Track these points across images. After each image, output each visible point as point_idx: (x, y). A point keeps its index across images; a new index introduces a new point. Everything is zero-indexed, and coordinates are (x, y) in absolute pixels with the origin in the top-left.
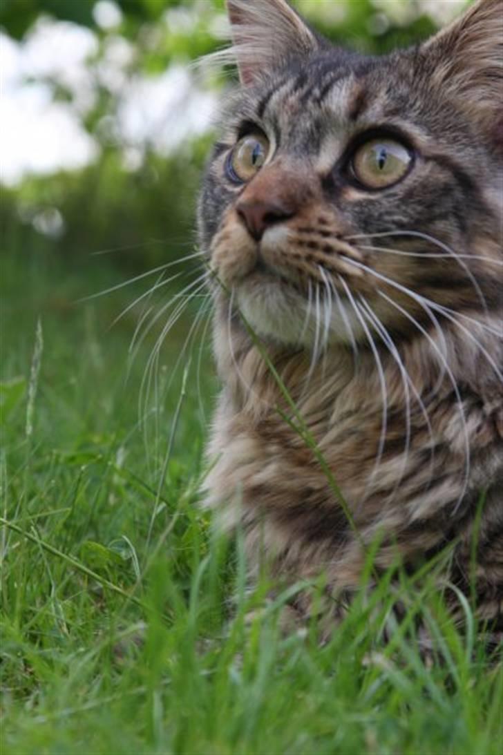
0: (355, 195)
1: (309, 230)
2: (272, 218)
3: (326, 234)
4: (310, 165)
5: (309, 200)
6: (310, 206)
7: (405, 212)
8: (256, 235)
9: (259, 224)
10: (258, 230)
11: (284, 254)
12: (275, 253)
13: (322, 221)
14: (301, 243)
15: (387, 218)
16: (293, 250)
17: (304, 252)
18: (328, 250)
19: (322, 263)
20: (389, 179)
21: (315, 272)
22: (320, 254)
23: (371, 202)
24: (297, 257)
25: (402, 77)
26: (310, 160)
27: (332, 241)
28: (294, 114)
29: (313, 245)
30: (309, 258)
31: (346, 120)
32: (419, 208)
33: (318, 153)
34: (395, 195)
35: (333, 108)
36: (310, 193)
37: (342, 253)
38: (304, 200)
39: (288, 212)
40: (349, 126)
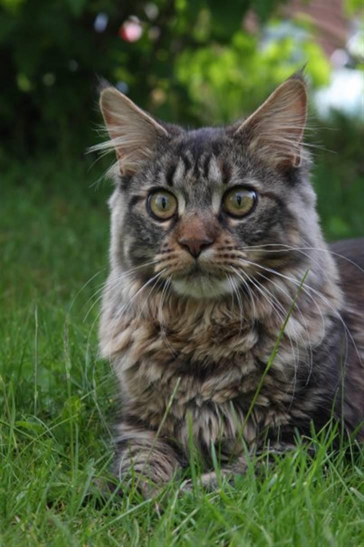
0: (234, 222)
1: (222, 249)
2: (205, 246)
3: (230, 248)
4: (211, 211)
5: (218, 232)
6: (219, 236)
7: (260, 227)
8: (196, 255)
9: (198, 250)
10: (197, 253)
11: (212, 263)
12: (207, 263)
13: (227, 242)
14: (220, 256)
15: (254, 233)
16: (218, 260)
17: (223, 260)
18: (233, 257)
19: (231, 264)
20: (245, 209)
21: (230, 270)
22: (230, 260)
23: (244, 225)
24: (219, 263)
25: (238, 152)
26: (209, 209)
27: (234, 252)
28: (194, 184)
29: (226, 256)
30: (225, 263)
31: (222, 184)
32: (264, 223)
33: (211, 204)
34: (253, 219)
35: (215, 179)
36: (217, 228)
37: (239, 257)
38: (216, 233)
39: (211, 241)
40: (224, 187)
